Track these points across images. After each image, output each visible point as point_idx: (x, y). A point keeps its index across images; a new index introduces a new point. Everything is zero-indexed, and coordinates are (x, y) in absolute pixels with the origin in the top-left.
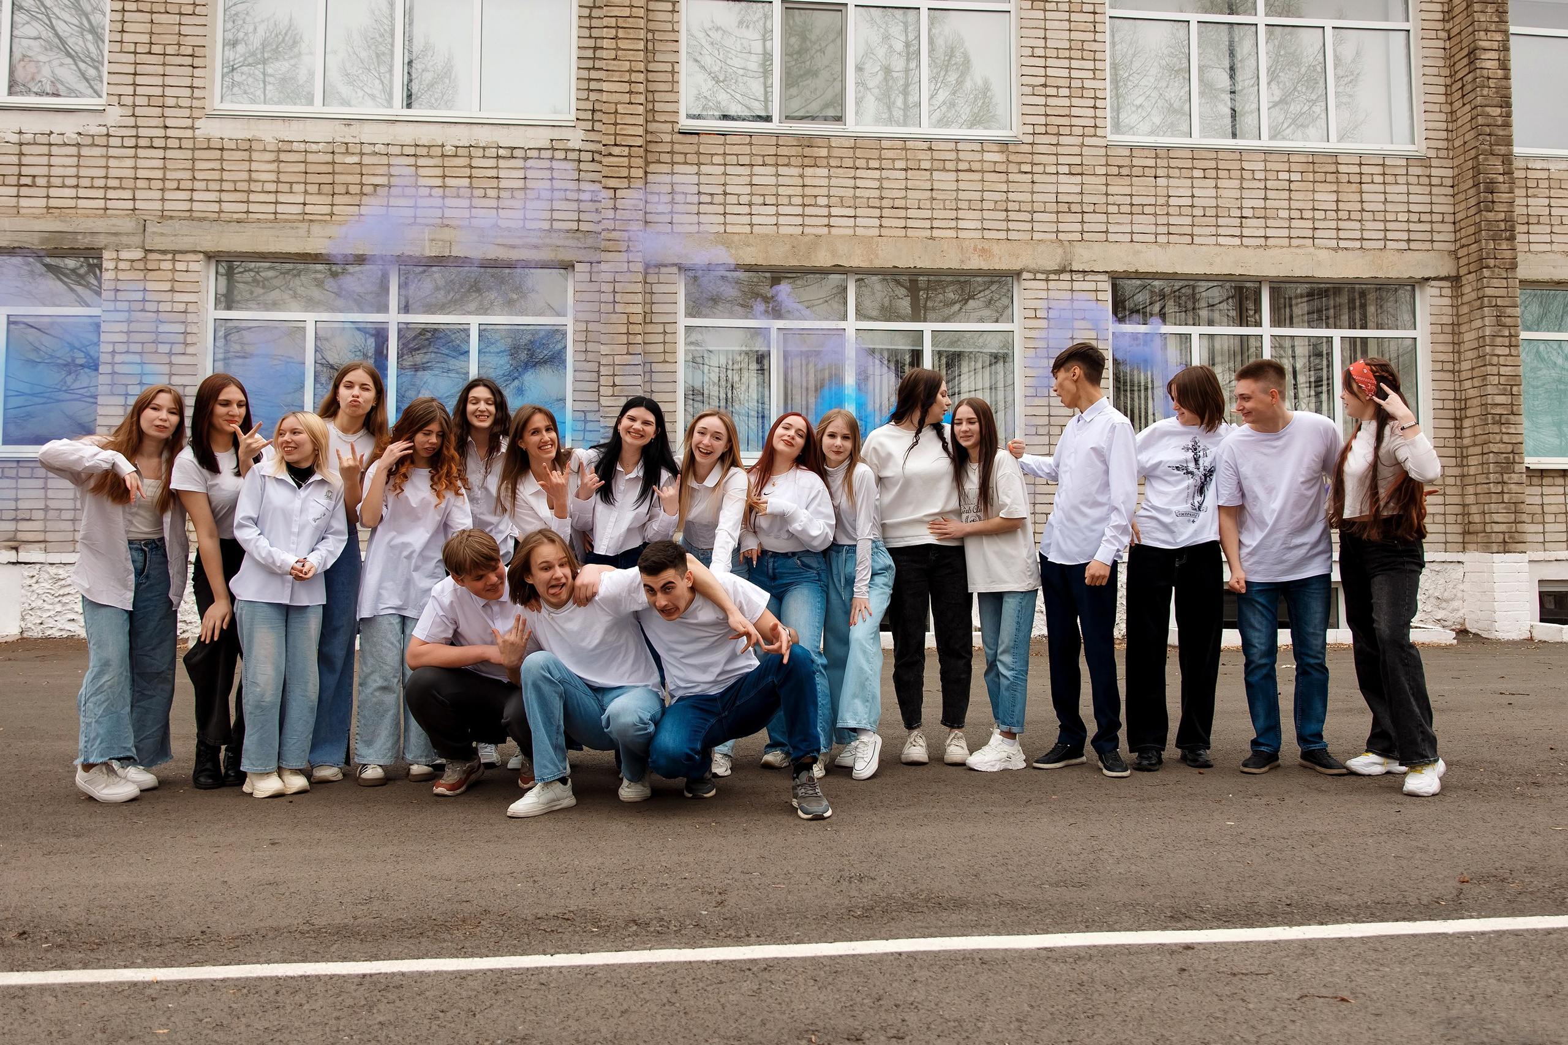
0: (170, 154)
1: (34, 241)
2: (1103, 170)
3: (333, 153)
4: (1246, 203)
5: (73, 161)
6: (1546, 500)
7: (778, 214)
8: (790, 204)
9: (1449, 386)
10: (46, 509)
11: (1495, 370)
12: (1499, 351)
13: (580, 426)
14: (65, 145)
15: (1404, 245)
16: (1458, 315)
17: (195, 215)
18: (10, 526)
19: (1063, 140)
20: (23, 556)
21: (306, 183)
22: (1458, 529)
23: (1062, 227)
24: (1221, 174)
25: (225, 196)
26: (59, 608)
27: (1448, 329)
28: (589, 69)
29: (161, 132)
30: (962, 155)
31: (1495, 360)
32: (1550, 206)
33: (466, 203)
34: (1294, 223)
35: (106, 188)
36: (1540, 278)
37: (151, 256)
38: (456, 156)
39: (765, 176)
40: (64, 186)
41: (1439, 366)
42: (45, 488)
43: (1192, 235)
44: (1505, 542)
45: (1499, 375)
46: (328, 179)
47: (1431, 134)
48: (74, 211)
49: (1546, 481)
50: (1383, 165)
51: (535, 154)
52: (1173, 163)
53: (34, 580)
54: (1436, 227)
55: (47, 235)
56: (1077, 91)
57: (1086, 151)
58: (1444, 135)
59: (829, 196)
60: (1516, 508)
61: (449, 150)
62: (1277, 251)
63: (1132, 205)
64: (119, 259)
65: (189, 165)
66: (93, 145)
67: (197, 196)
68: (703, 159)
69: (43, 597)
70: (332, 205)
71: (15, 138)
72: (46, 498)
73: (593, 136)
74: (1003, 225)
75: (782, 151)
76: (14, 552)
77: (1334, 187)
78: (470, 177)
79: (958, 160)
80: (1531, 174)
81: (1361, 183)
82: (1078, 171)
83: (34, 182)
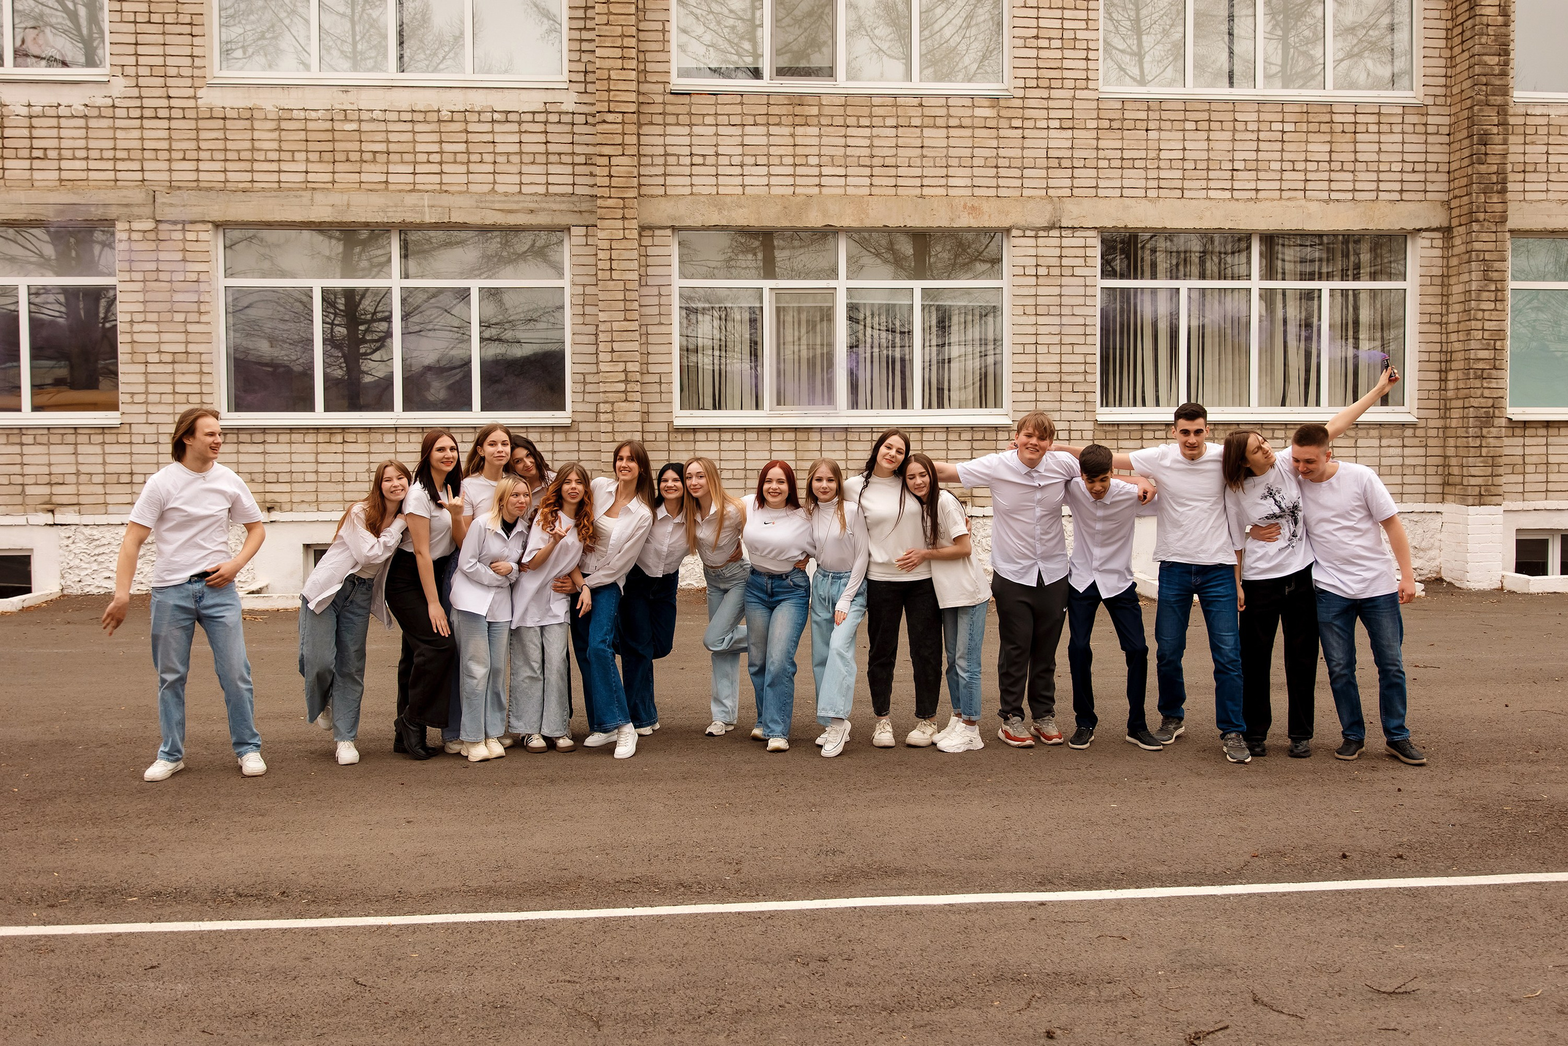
0: (175, 124)
1: (49, 215)
2: (1093, 124)
3: (332, 120)
4: (1238, 156)
5: (82, 133)
6: (1528, 451)
7: (769, 175)
8: (782, 164)
9: (1436, 338)
10: (78, 474)
11: (1479, 325)
12: (1484, 306)
13: (580, 388)
14: (73, 117)
15: (1397, 196)
16: (1448, 267)
17: (202, 185)
18: (46, 490)
19: (1055, 93)
20: (59, 518)
21: (307, 151)
22: (1439, 480)
23: (1052, 183)
24: (1214, 125)
25: (230, 166)
26: (95, 566)
27: (1438, 281)
28: (580, 29)
29: (164, 103)
30: (952, 111)
31: (1480, 315)
32: (1547, 153)
33: (464, 168)
34: (1286, 175)
35: (115, 159)
36: (1534, 227)
37: (162, 227)
38: (452, 121)
39: (756, 136)
40: (74, 158)
41: (1426, 319)
42: (75, 454)
43: (1182, 189)
44: (1481, 495)
45: (1483, 329)
46: (328, 146)
47: (1429, 81)
48: (85, 183)
49: (1528, 432)
50: (1379, 114)
51: (529, 117)
52: (1164, 115)
53: (71, 540)
54: (1430, 177)
55: (61, 207)
56: (1068, 42)
57: (1077, 104)
58: (1442, 81)
59: (819, 156)
60: (1493, 462)
61: (445, 115)
62: (1268, 204)
63: (1122, 159)
64: (131, 230)
65: (193, 134)
66: (100, 116)
67: (203, 166)
68: (695, 120)
69: (80, 556)
70: (334, 173)
71: (24, 111)
72: (77, 463)
73: (586, 98)
74: (993, 183)
75: (774, 110)
76: (50, 514)
77: (1328, 138)
78: (466, 142)
79: (949, 116)
80: (1530, 120)
81: (1355, 133)
82: (1069, 125)
83: (45, 155)
